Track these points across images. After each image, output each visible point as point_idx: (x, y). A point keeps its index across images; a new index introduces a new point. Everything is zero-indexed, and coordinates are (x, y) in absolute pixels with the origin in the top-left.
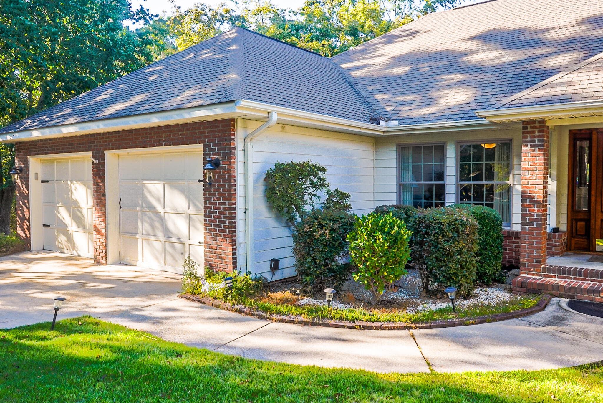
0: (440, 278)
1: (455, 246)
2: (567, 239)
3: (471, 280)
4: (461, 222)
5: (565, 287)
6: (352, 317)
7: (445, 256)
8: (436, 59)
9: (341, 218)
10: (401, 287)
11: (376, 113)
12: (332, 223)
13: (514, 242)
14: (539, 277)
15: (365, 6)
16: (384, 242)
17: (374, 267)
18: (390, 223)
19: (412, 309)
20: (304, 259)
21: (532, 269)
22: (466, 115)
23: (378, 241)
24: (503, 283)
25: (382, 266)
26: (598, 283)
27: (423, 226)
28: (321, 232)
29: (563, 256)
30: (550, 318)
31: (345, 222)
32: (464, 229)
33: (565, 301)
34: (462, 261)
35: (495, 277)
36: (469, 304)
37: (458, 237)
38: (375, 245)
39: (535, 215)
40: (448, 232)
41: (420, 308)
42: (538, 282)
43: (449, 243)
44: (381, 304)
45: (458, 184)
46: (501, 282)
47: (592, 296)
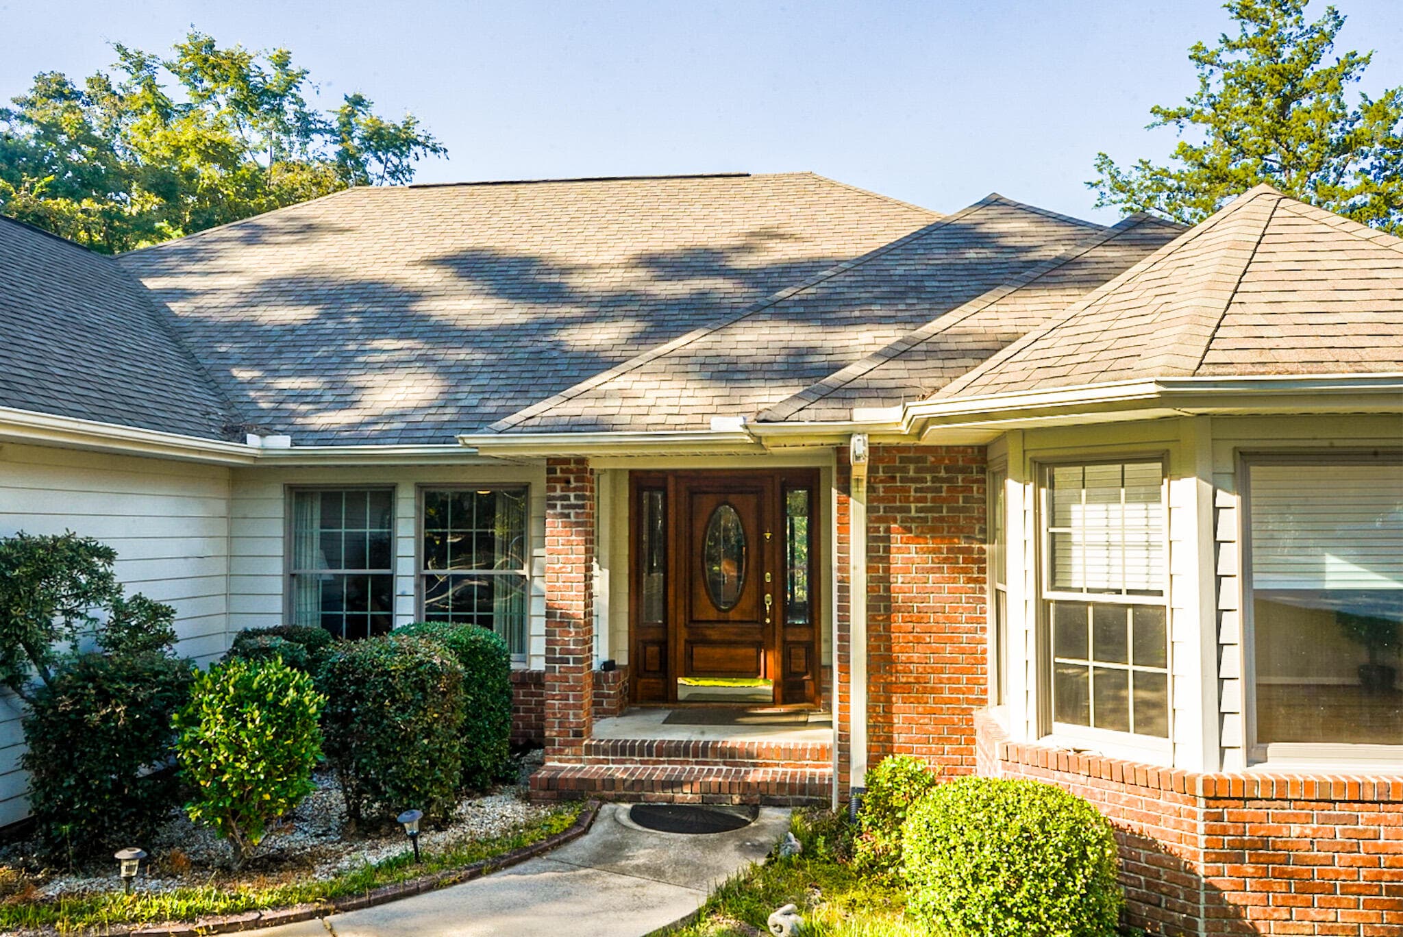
0: (386, 792)
1: (418, 721)
2: (629, 682)
3: (449, 787)
4: (430, 668)
5: (624, 781)
6: (188, 909)
7: (398, 742)
8: (372, 295)
9: (157, 674)
10: (297, 818)
11: (235, 412)
12: (133, 686)
13: (533, 695)
14: (579, 766)
15: (200, 132)
16: (265, 725)
17: (241, 784)
18: (279, 681)
19: (325, 867)
20: (55, 780)
21: (567, 751)
22: (439, 434)
23: (250, 725)
24: (513, 782)
25: (259, 779)
26: (679, 767)
27: (348, 680)
28: (104, 712)
29: (623, 715)
30: (599, 848)
31: (166, 683)
32: (436, 682)
33: (625, 809)
34: (433, 750)
35: (497, 772)
36: (448, 839)
37: (425, 699)
38: (243, 734)
39: (571, 643)
40: (404, 692)
41: (345, 863)
42: (578, 775)
43: (407, 714)
44: (255, 867)
45: (422, 576)
46: (508, 781)
47: (669, 794)
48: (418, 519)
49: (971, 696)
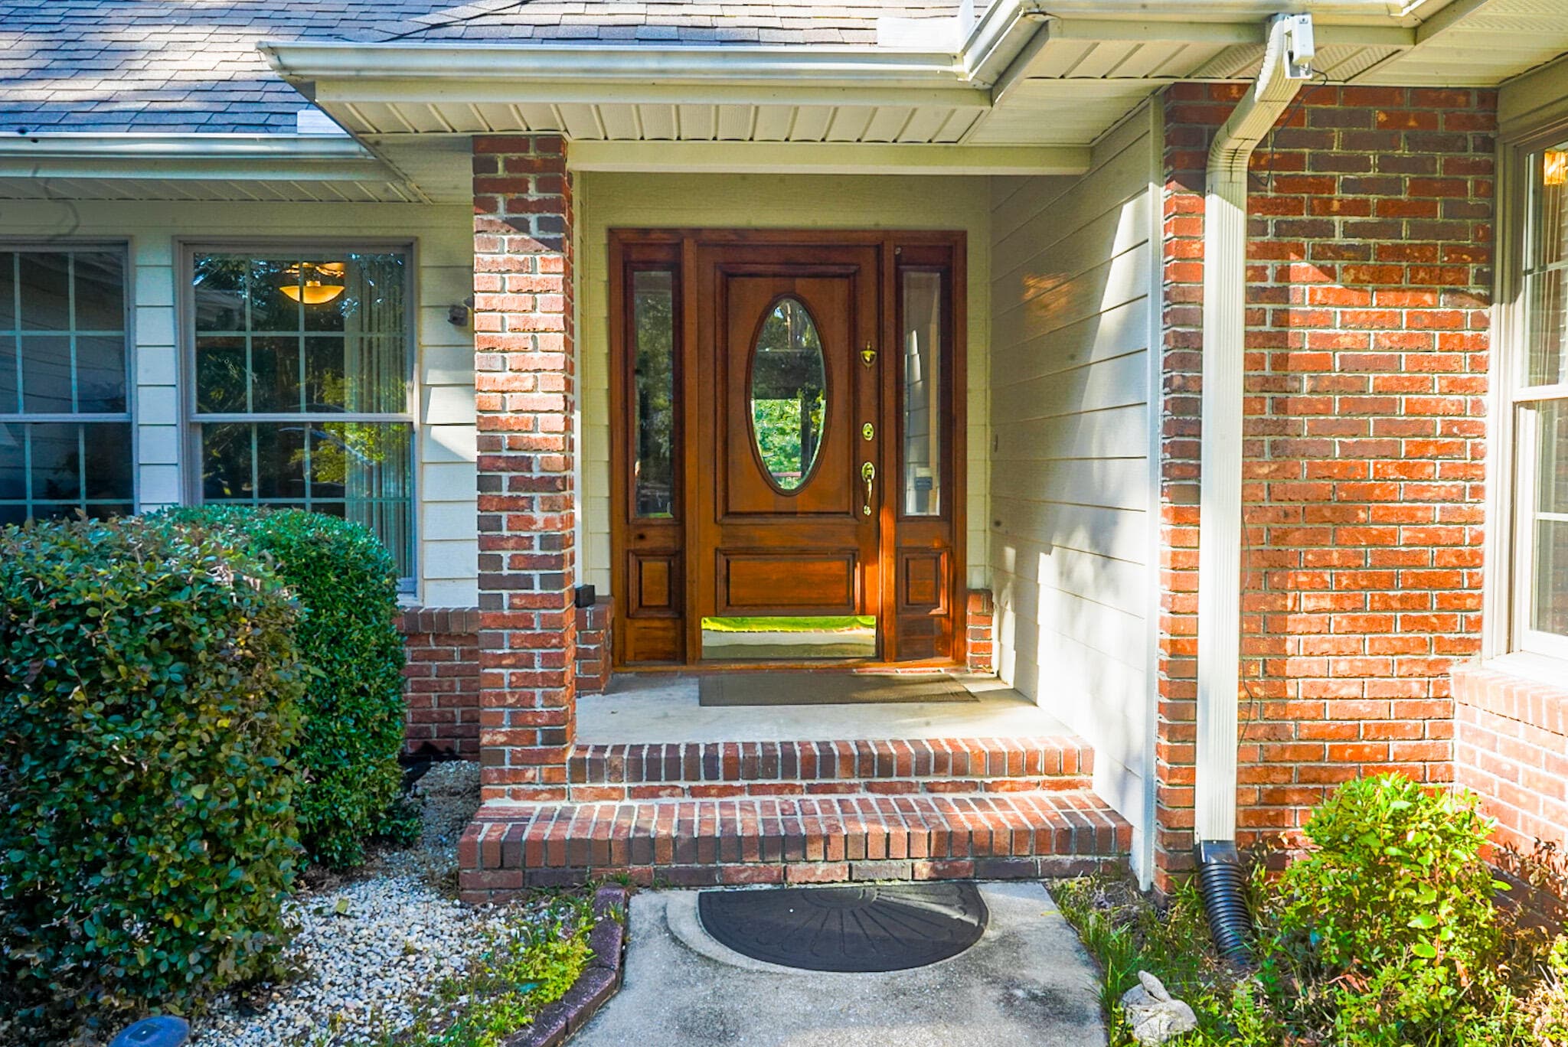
1: (175, 740)
2: (614, 628)
4: (205, 596)
5: (670, 839)
7: (114, 801)
13: (432, 656)
14: (561, 807)
21: (530, 774)
24: (409, 844)
32: (221, 635)
33: (684, 907)
35: (376, 825)
37: (190, 681)
39: (536, 543)
43: (138, 724)
45: (194, 425)
46: (399, 840)
47: (776, 865)
48: (182, 347)
49: (1446, 636)
